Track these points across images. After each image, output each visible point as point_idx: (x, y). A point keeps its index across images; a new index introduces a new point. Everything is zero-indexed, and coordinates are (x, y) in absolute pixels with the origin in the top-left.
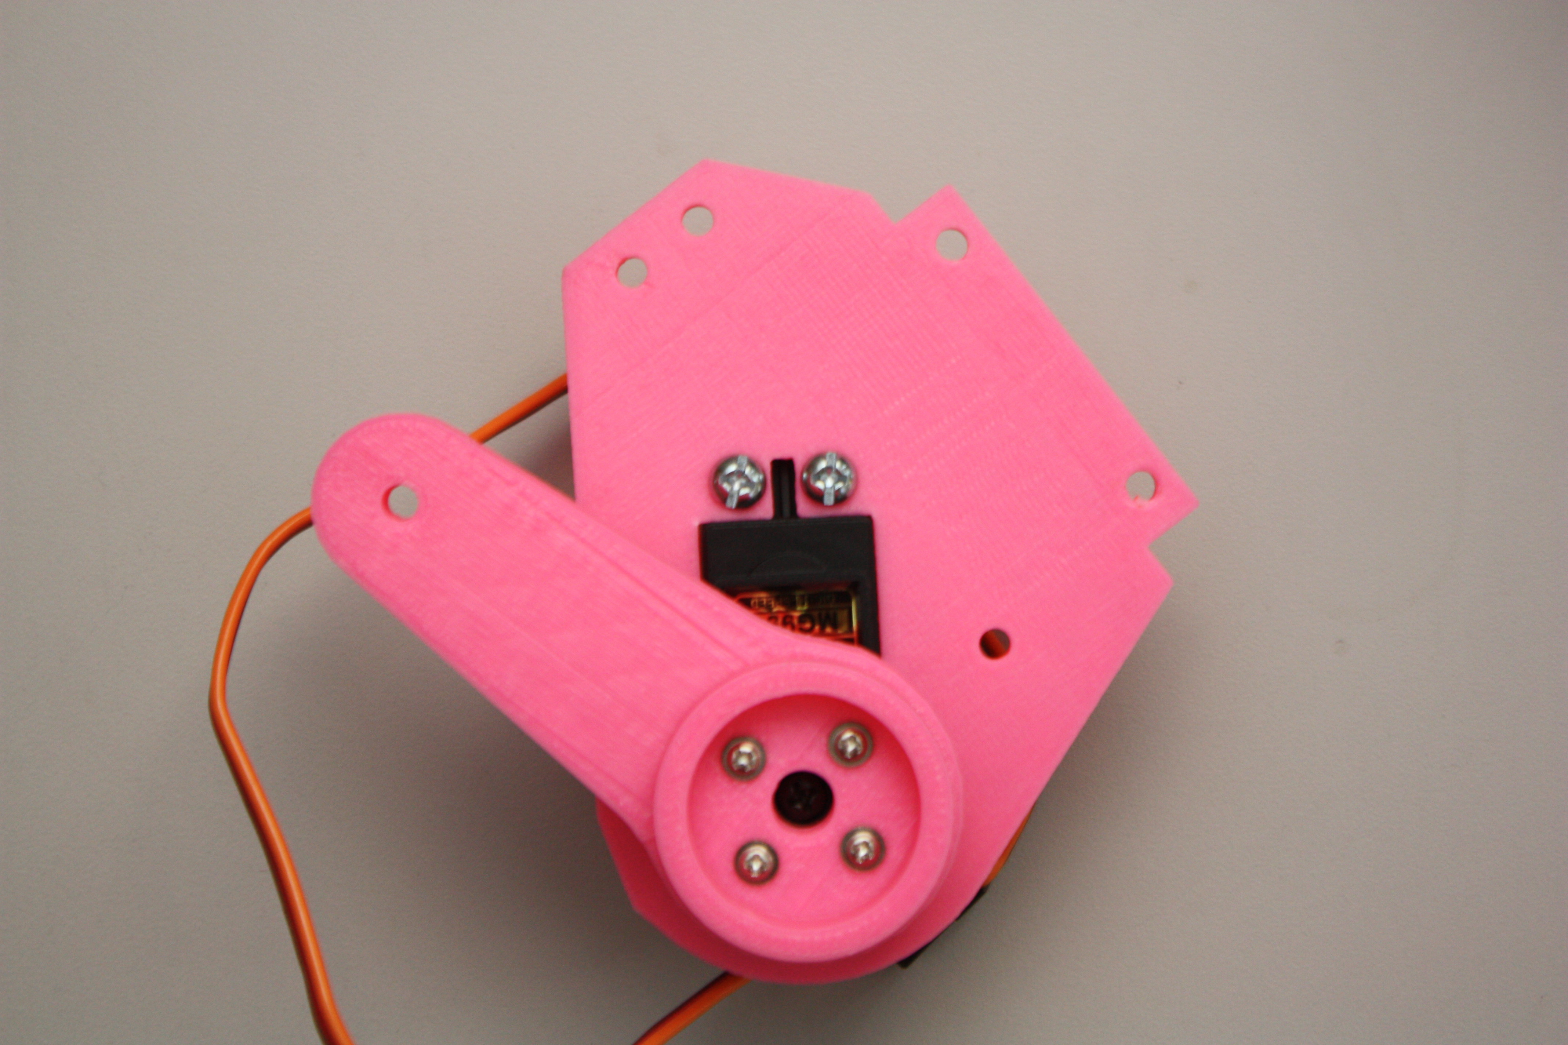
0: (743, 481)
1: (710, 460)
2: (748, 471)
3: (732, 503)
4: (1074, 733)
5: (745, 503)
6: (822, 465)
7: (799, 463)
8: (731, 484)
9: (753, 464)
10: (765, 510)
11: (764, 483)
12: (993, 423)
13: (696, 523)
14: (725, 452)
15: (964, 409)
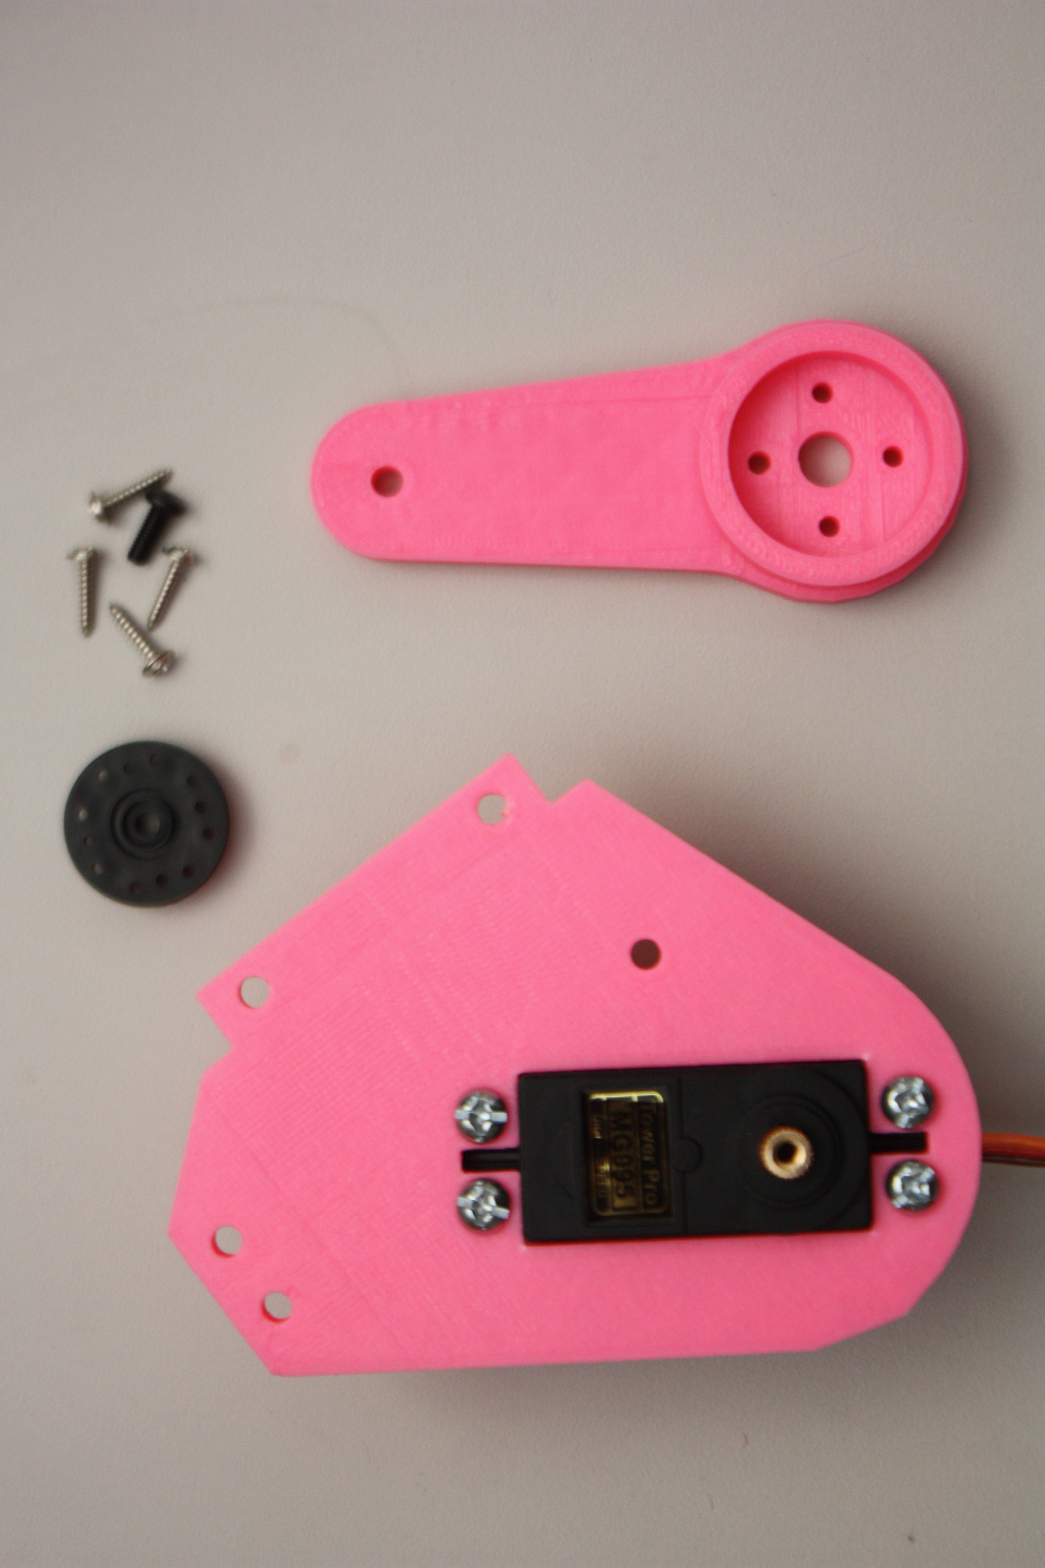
0: (482, 1202)
1: (461, 1232)
2: (472, 1198)
3: (503, 1212)
4: (734, 878)
5: (504, 1200)
6: (467, 1124)
7: (465, 1145)
8: (486, 1213)
9: (466, 1191)
10: (511, 1179)
11: (486, 1181)
12: (429, 955)
13: (523, 1248)
14: (453, 1218)
15: (415, 983)
